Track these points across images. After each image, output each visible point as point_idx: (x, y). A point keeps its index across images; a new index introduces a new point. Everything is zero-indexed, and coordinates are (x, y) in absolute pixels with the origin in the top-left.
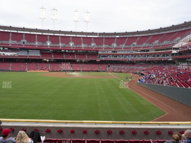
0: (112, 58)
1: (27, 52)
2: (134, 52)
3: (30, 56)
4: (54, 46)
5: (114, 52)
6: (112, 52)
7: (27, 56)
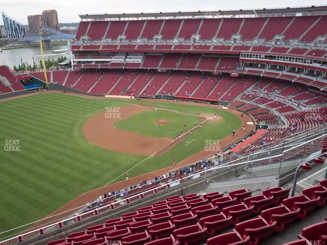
0: (264, 72)
1: (124, 57)
2: (309, 61)
3: (128, 64)
4: (163, 44)
5: (271, 57)
6: (266, 57)
7: (122, 64)
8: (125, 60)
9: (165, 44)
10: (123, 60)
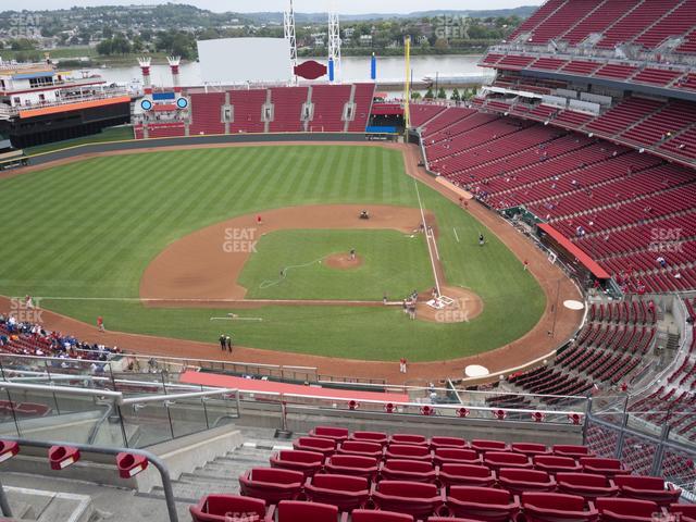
8: (568, 102)
9: (666, 66)
10: (564, 100)
